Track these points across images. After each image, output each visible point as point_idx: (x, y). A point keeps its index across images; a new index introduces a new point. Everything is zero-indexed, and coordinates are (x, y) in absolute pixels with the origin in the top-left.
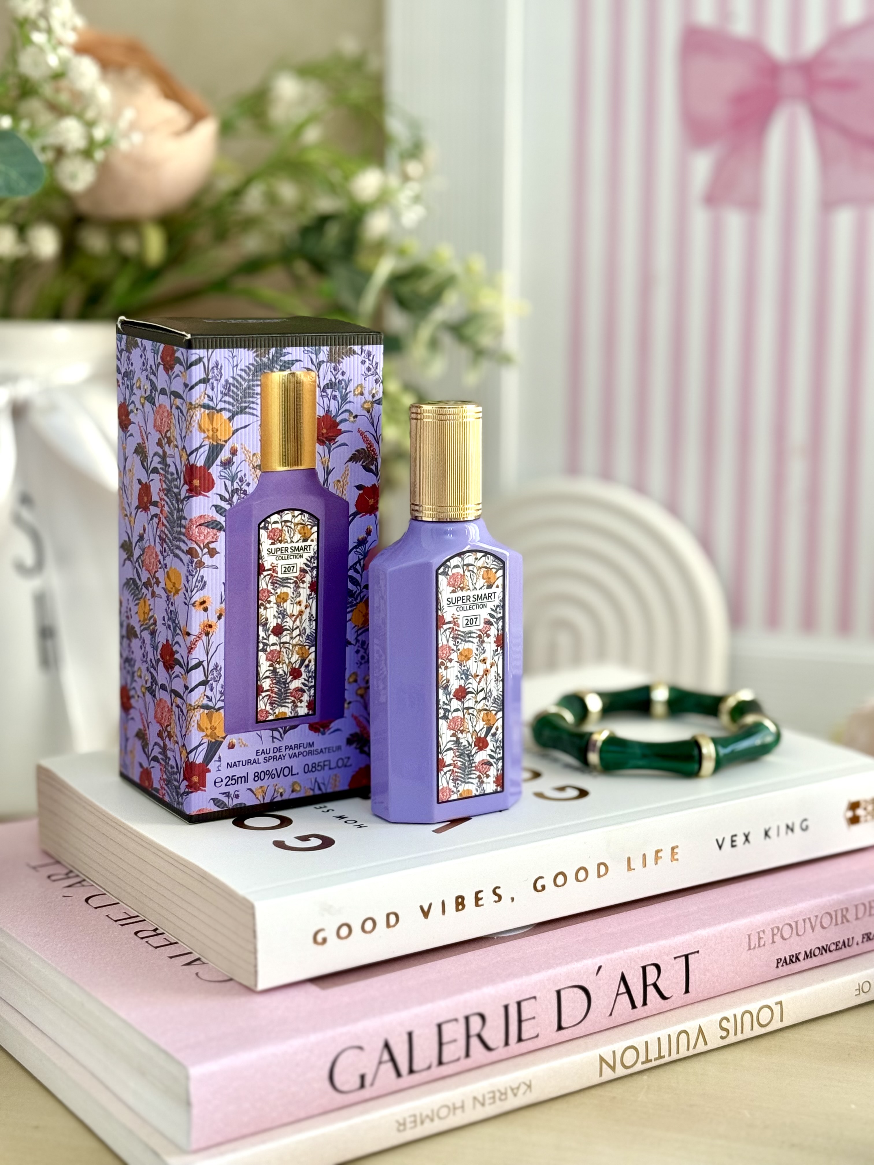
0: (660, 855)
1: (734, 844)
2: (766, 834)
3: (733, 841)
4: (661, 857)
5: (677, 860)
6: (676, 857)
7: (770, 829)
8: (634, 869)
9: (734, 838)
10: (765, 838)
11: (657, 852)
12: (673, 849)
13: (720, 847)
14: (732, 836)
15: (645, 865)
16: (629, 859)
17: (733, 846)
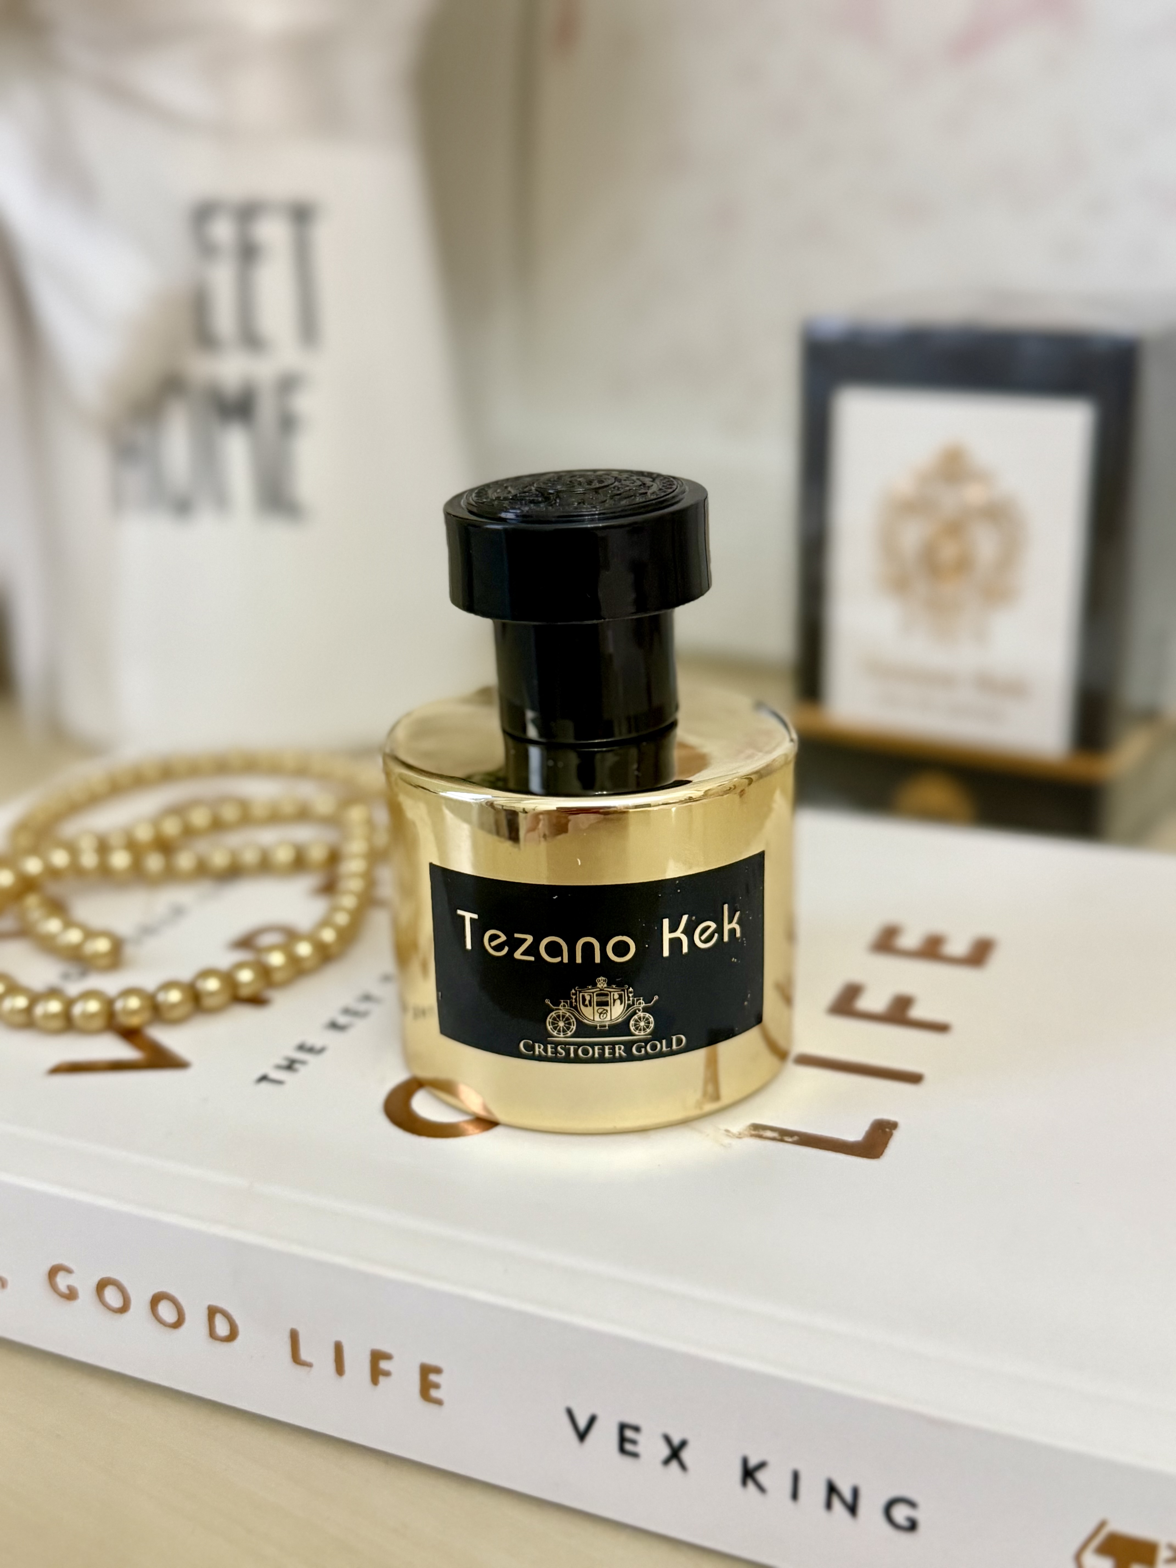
0: (384, 1365)
1: (628, 1447)
2: (749, 1474)
3: (623, 1440)
4: (387, 1374)
5: (439, 1402)
6: (434, 1393)
7: (762, 1465)
8: (309, 1365)
9: (629, 1434)
10: (744, 1483)
11: (377, 1357)
12: (426, 1371)
13: (582, 1436)
14: (623, 1427)
15: (340, 1369)
16: (294, 1337)
17: (622, 1450)
